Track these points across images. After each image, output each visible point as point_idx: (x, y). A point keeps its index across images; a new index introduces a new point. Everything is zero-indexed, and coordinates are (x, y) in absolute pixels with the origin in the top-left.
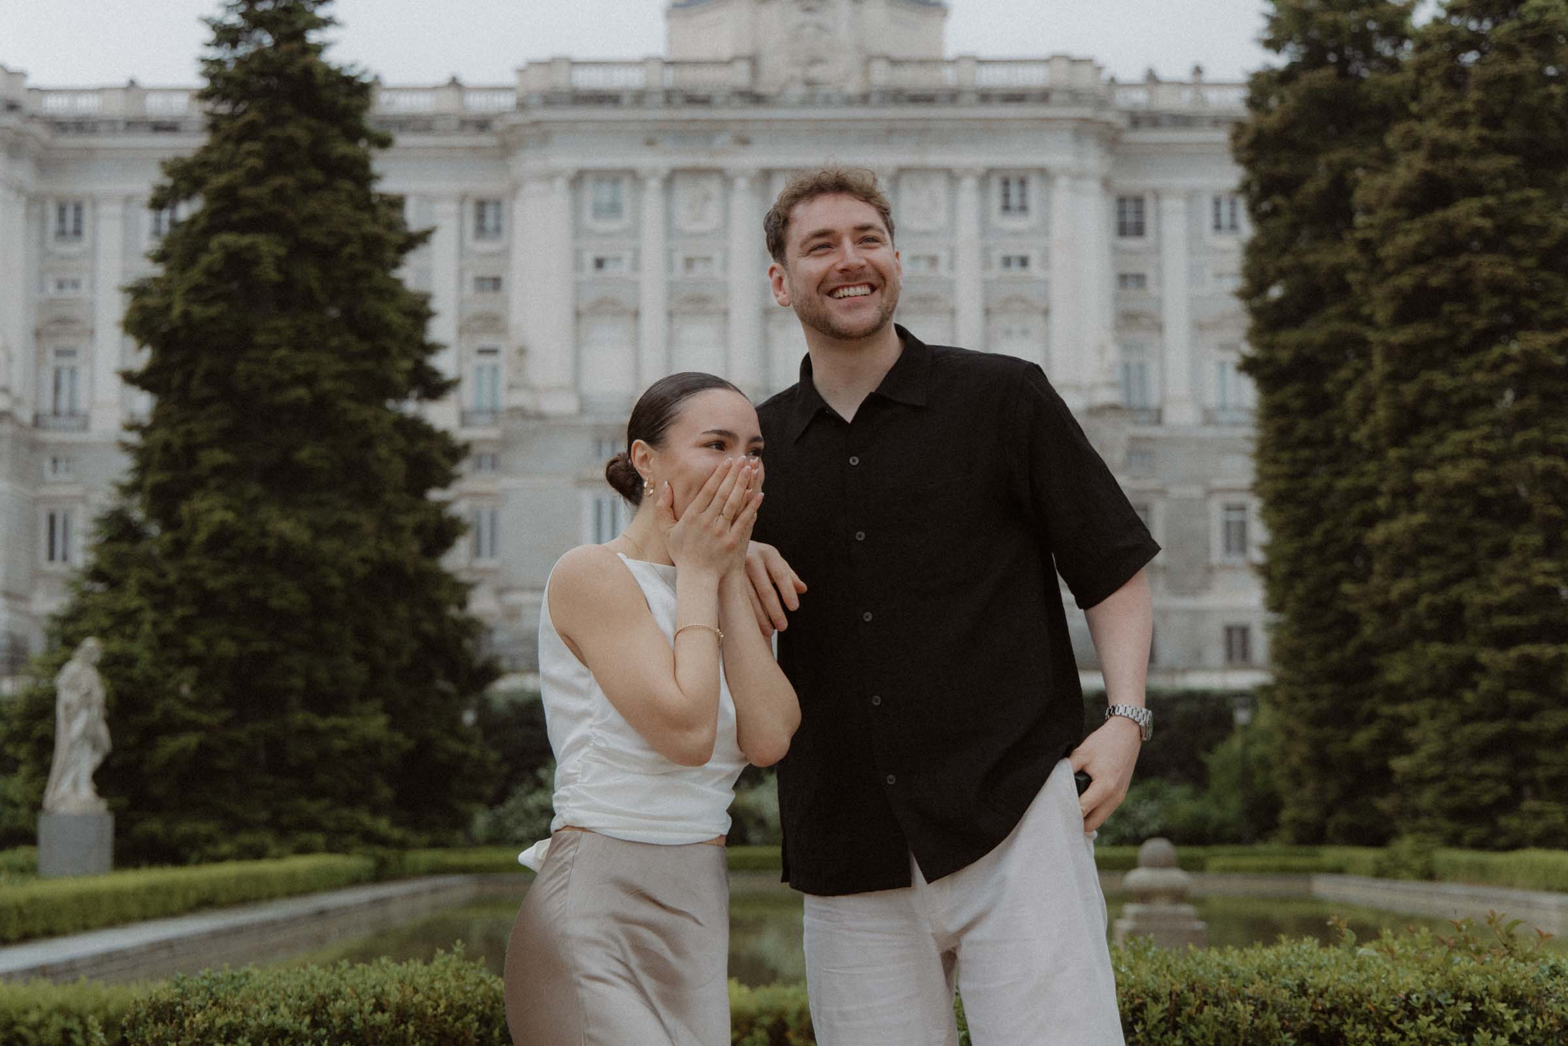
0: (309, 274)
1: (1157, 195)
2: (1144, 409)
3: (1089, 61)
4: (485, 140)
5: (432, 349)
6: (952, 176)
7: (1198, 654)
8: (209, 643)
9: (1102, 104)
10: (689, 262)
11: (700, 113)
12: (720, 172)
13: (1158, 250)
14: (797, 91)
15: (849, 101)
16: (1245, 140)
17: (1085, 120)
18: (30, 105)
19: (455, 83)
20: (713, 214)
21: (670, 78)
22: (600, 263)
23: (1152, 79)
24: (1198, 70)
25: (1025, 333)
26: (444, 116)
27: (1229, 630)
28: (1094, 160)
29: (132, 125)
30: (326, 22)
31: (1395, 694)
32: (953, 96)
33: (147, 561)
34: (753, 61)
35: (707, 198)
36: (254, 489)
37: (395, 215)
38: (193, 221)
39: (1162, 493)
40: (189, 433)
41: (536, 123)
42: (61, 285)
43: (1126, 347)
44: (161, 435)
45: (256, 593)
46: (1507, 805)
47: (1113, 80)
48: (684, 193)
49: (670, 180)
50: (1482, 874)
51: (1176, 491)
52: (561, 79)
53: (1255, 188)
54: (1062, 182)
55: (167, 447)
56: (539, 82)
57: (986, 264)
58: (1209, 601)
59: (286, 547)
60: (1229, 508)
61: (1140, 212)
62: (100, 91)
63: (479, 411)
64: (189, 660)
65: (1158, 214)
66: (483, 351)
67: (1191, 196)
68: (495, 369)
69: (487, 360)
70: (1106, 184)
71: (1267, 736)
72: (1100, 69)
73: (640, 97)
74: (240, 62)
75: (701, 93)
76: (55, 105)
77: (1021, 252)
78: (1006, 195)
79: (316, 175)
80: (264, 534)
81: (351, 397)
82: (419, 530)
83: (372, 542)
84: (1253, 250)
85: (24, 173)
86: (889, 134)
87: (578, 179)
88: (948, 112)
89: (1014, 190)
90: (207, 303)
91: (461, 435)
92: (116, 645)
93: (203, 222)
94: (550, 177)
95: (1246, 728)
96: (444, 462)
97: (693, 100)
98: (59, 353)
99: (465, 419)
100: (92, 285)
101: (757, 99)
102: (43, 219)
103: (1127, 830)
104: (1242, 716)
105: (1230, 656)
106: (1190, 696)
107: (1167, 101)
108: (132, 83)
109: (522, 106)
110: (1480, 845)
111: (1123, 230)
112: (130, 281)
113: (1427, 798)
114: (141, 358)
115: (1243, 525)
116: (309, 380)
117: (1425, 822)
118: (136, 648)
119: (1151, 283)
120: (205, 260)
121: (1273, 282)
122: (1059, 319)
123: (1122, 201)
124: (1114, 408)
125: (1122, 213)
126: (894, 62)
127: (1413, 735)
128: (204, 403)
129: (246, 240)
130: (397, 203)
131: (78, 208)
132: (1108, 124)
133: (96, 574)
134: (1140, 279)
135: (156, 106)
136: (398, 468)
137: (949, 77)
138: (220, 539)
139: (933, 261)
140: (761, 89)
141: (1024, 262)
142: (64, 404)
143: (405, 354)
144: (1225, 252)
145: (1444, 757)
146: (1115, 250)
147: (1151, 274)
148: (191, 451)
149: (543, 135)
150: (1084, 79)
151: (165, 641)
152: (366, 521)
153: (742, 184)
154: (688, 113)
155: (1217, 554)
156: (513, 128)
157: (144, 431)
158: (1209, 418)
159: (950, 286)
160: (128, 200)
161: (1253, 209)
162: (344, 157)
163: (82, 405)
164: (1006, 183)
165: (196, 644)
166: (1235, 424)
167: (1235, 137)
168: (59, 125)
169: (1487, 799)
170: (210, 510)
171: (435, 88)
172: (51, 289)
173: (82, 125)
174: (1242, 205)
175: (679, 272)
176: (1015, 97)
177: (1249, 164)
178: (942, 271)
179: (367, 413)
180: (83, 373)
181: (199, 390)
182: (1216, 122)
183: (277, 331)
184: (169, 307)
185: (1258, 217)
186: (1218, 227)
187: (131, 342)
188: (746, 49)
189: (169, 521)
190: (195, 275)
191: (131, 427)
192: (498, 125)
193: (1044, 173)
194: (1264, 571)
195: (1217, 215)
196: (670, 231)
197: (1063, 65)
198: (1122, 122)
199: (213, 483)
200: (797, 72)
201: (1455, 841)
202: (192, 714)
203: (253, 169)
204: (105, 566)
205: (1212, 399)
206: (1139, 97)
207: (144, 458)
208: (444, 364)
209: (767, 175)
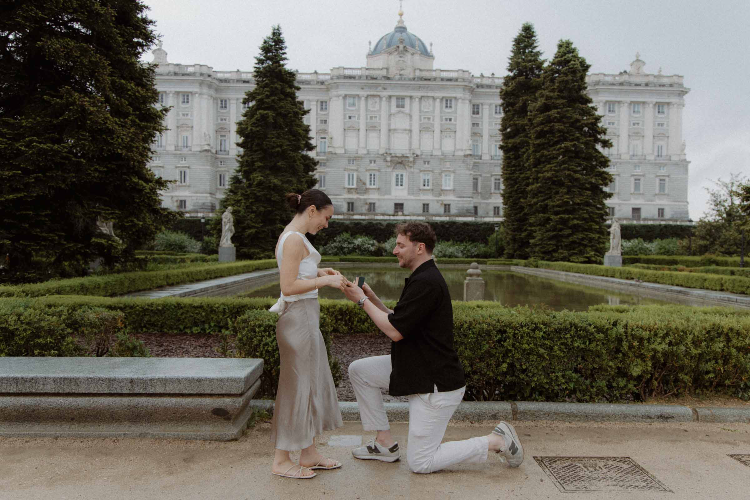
0: (281, 120)
1: (482, 105)
2: (477, 156)
3: (468, 71)
4: (322, 87)
5: (310, 138)
6: (434, 98)
7: (488, 213)
8: (257, 208)
9: (470, 82)
10: (371, 118)
11: (374, 81)
12: (379, 96)
13: (482, 118)
14: (397, 77)
15: (410, 80)
16: (503, 93)
17: (466, 86)
18: (214, 75)
19: (316, 73)
20: (377, 106)
21: (367, 73)
22: (350, 117)
23: (482, 76)
24: (493, 74)
25: (450, 137)
26: (313, 80)
27: (495, 208)
28: (468, 96)
29: (238, 81)
30: (285, 59)
32: (435, 79)
33: (242, 188)
34: (387, 69)
35: (376, 102)
36: (268, 172)
37: (301, 106)
38: (253, 107)
39: (481, 175)
40: (253, 158)
41: (335, 83)
42: (222, 120)
43: (474, 141)
44: (246, 158)
45: (268, 196)
46: (555, 251)
47: (473, 76)
48: (370, 101)
49: (367, 97)
50: (548, 267)
51: (484, 175)
52: (341, 72)
53: (505, 105)
54: (460, 101)
55: (247, 161)
56: (336, 73)
57: (442, 120)
58: (490, 201)
59: (275, 186)
60: (496, 179)
61: (478, 108)
62: (230, 72)
63: (321, 152)
64: (253, 212)
65: (482, 109)
66: (322, 138)
67: (490, 105)
68: (325, 142)
69: (323, 140)
70: (470, 101)
71: (502, 233)
72: (470, 73)
73: (360, 77)
74: (264, 68)
75: (375, 76)
76: (220, 76)
77: (450, 117)
78: (447, 104)
79: (282, 97)
80: (270, 183)
81: (291, 150)
82: (307, 182)
83: (296, 185)
84: (504, 120)
85: (212, 92)
86: (420, 88)
87: (345, 97)
88: (434, 83)
89: (449, 102)
90: (257, 127)
91: (317, 158)
92: (236, 208)
93: (255, 107)
94: (338, 96)
95: (497, 231)
96: (313, 166)
97: (373, 78)
98: (222, 136)
99: (318, 154)
100: (229, 120)
101: (388, 78)
102: (217, 104)
103: (469, 254)
104: (497, 229)
105: (495, 214)
106: (485, 223)
107: (485, 82)
108: (238, 70)
109: (332, 79)
110: (548, 260)
111: (474, 113)
112: (238, 121)
113: (537, 249)
114: (241, 140)
115: (499, 183)
116: (281, 146)
117: (536, 254)
118: (240, 209)
119: (480, 125)
120: (256, 117)
121: (508, 128)
122: (458, 134)
123: (474, 105)
124: (471, 155)
125: (474, 108)
126: (421, 70)
127: (535, 234)
128: (256, 151)
129: (265, 112)
130: (302, 103)
131: (226, 101)
132: (471, 87)
133: (231, 191)
134: (477, 124)
135: (244, 77)
136: (302, 167)
137: (434, 74)
138: (260, 184)
139: (429, 119)
140: (389, 76)
141: (450, 120)
142: (223, 149)
143: (303, 140)
144: (497, 118)
145: (542, 239)
146: (471, 117)
147: (480, 123)
148: (253, 162)
149: (337, 86)
150: (466, 76)
151: (247, 207)
152: (294, 180)
153: (384, 99)
154: (371, 81)
155: (493, 191)
156: (330, 84)
157: (242, 157)
158: (492, 158)
159: (433, 125)
160: (237, 99)
161: (504, 110)
162: (289, 92)
163: (227, 149)
164: (447, 101)
165: (254, 208)
166: (498, 160)
167: (501, 92)
168: (221, 81)
169: (550, 249)
170: (257, 177)
171: (311, 74)
172: (219, 121)
173: (226, 81)
174: (502, 108)
175: (369, 120)
176: (450, 80)
177: (504, 99)
178: (431, 121)
179: (295, 154)
180: (227, 141)
181: (255, 148)
182: (497, 87)
183: (273, 134)
184: (247, 128)
185: (505, 112)
186: (496, 113)
187: (239, 136)
188: (386, 66)
189: (248, 179)
190: (253, 120)
191: (238, 156)
192: (326, 83)
193: (456, 98)
194: (503, 195)
195: (496, 110)
196: (367, 110)
197: (460, 72)
198: (475, 87)
199: (258, 170)
200: (398, 72)
201: (543, 259)
202: (253, 224)
203: (267, 95)
204: (233, 189)
205: (493, 153)
206: (479, 80)
207: (242, 164)
208: (313, 142)
209: (390, 97)
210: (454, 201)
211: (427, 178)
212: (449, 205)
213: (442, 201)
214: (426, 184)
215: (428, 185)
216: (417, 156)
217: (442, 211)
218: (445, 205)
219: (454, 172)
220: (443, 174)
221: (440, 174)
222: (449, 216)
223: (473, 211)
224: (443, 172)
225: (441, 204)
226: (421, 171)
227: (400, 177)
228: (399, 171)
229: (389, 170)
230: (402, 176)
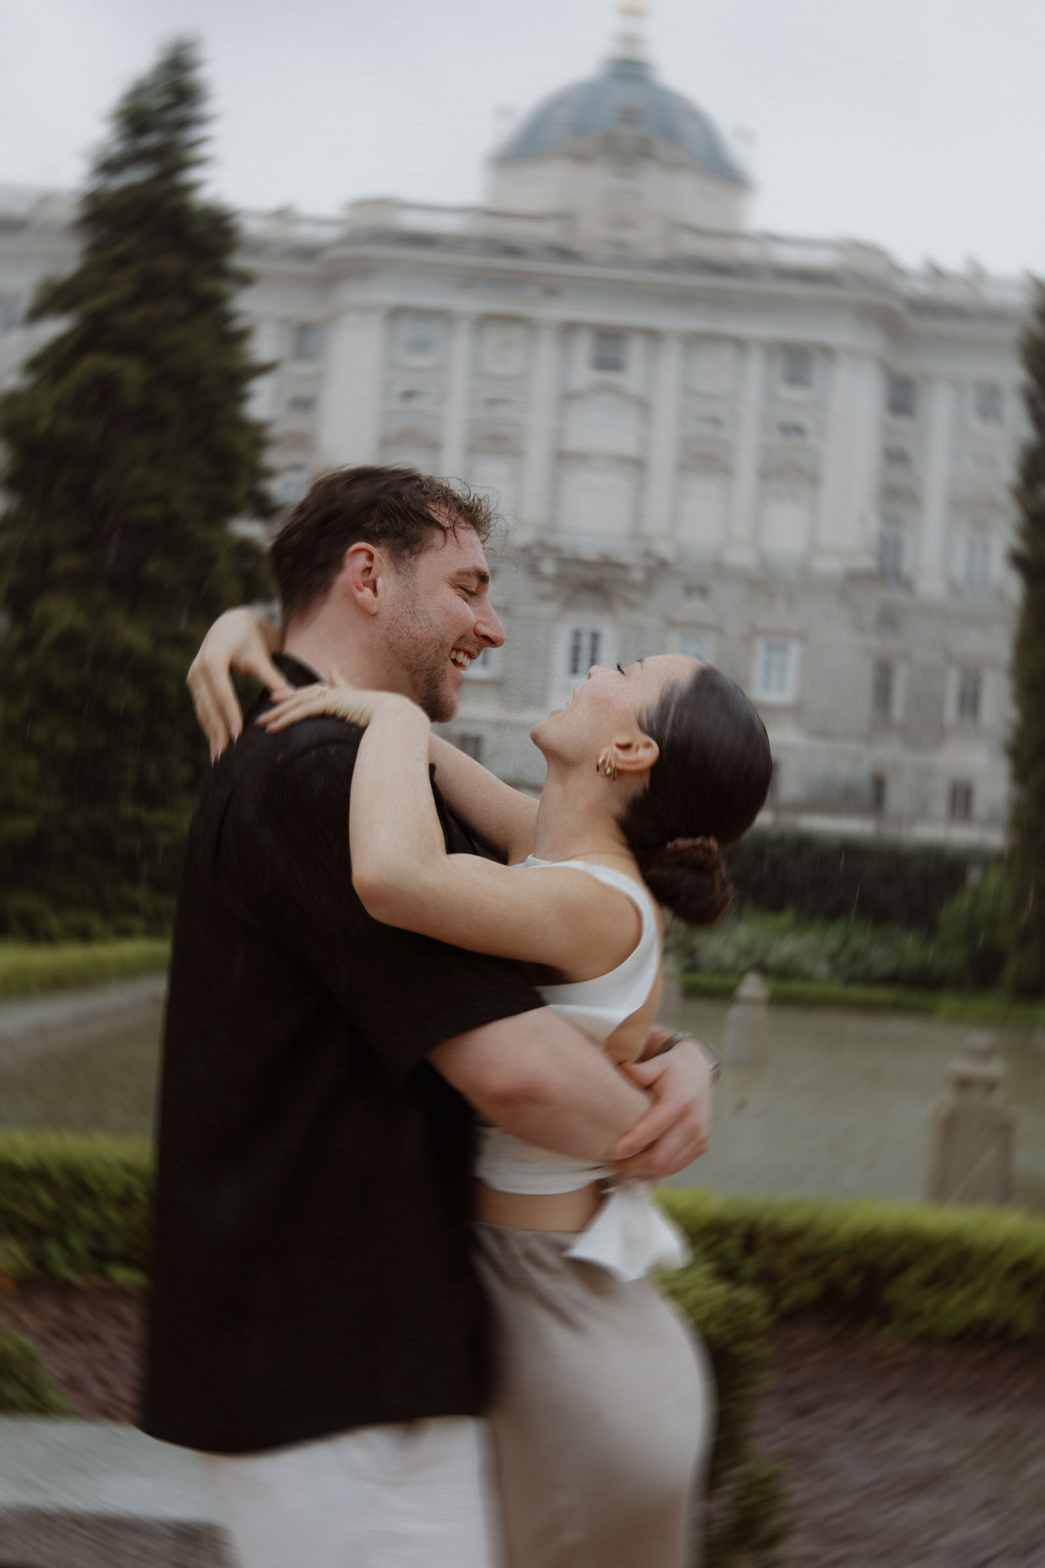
1: (928, 379)
2: (896, 576)
3: (878, 251)
4: (310, 269)
6: (740, 344)
7: (925, 806)
10: (491, 403)
11: (514, 264)
12: (526, 320)
13: (924, 431)
14: (605, 251)
15: (653, 265)
17: (871, 304)
19: (285, 214)
20: (517, 359)
21: (487, 228)
22: (409, 395)
23: (935, 273)
25: (795, 497)
26: (274, 243)
27: (954, 787)
28: (872, 341)
32: (750, 270)
34: (569, 219)
35: (512, 344)
39: (906, 655)
41: (361, 260)
43: (889, 518)
48: (492, 339)
49: (481, 322)
51: (919, 656)
52: (387, 218)
54: (844, 360)
56: (366, 219)
57: (766, 431)
58: (936, 759)
60: (964, 675)
61: (911, 393)
65: (929, 399)
67: (959, 384)
70: (882, 364)
71: (995, 896)
73: (458, 243)
75: (516, 244)
77: (800, 422)
78: (790, 367)
86: (688, 300)
87: (396, 314)
94: (367, 309)
95: (977, 887)
97: (508, 250)
101: (569, 255)
104: (972, 877)
105: (952, 812)
107: (944, 291)
109: (349, 240)
111: (894, 411)
119: (915, 460)
122: (828, 489)
123: (894, 380)
124: (870, 574)
125: (897, 390)
126: (698, 232)
132: (890, 309)
134: (905, 456)
137: (746, 251)
139: (716, 422)
140: (573, 247)
144: (984, 437)
146: (883, 424)
147: (915, 452)
149: (363, 270)
150: (874, 267)
153: (547, 336)
154: (502, 264)
155: (951, 717)
156: (338, 260)
158: (954, 589)
159: (730, 448)
164: (791, 356)
171: (266, 216)
175: (482, 410)
176: (807, 276)
178: (725, 430)
182: (987, 316)
186: (981, 414)
188: (563, 209)
192: (324, 257)
193: (827, 352)
195: (981, 403)
196: (476, 371)
198: (902, 308)
206: (919, 286)
209: (569, 329)
210: (796, 749)
211: (692, 650)
216: (663, 564)
219: (802, 636)
220: (759, 645)
221: (748, 639)
223: (867, 795)
224: (754, 632)
226: (671, 624)
227: (586, 642)
228: (587, 620)
229: (548, 610)
230: (595, 637)
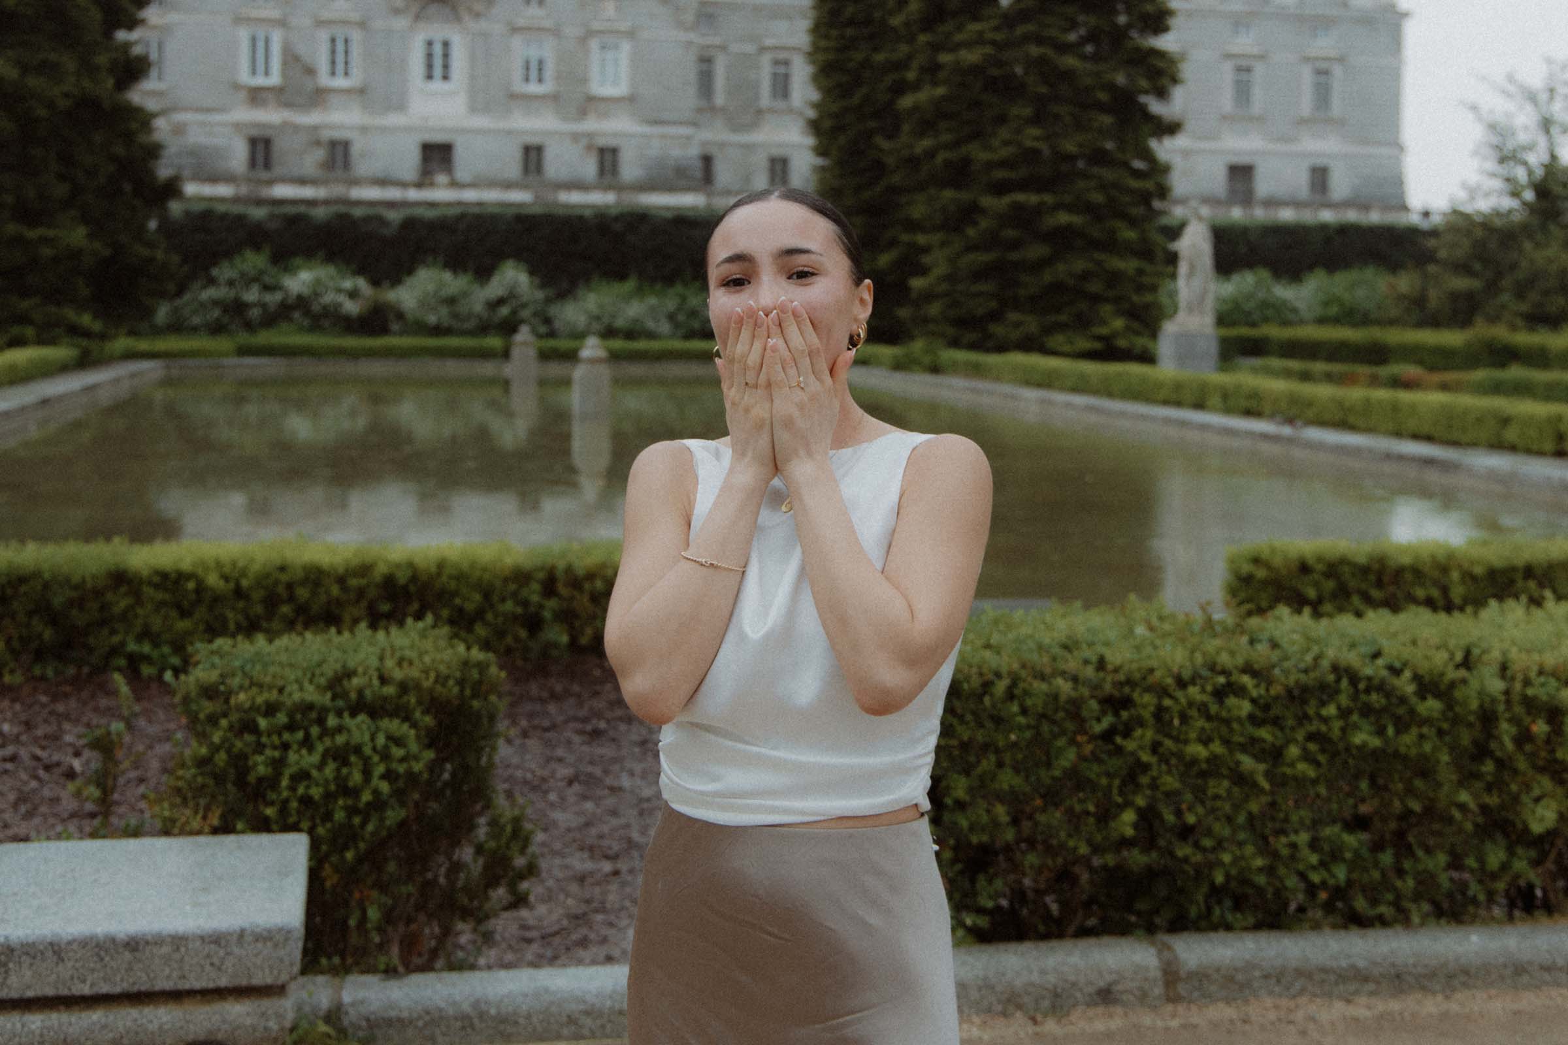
7: (748, 180)
27: (772, 160)
31: (913, 226)
39: (723, 48)
46: (995, 316)
50: (977, 371)
51: (735, 48)
58: (757, 137)
60: (777, 62)
110: (974, 346)
113: (934, 309)
115: (788, 76)
117: (932, 327)
127: (926, 260)
145: (950, 278)
155: (765, 99)
169: (980, 311)
201: (955, 343)
210: (632, 136)
211: (534, 53)
212: (614, 151)
213: (590, 135)
214: (534, 74)
215: (540, 80)
217: (589, 168)
218: (602, 151)
219: (631, 34)
220: (594, 44)
221: (583, 40)
222: (619, 188)
223: (699, 174)
224: (590, 34)
225: (589, 147)
226: (515, 30)
227: (438, 50)
228: (438, 31)
229: (401, 23)
230: (446, 44)
